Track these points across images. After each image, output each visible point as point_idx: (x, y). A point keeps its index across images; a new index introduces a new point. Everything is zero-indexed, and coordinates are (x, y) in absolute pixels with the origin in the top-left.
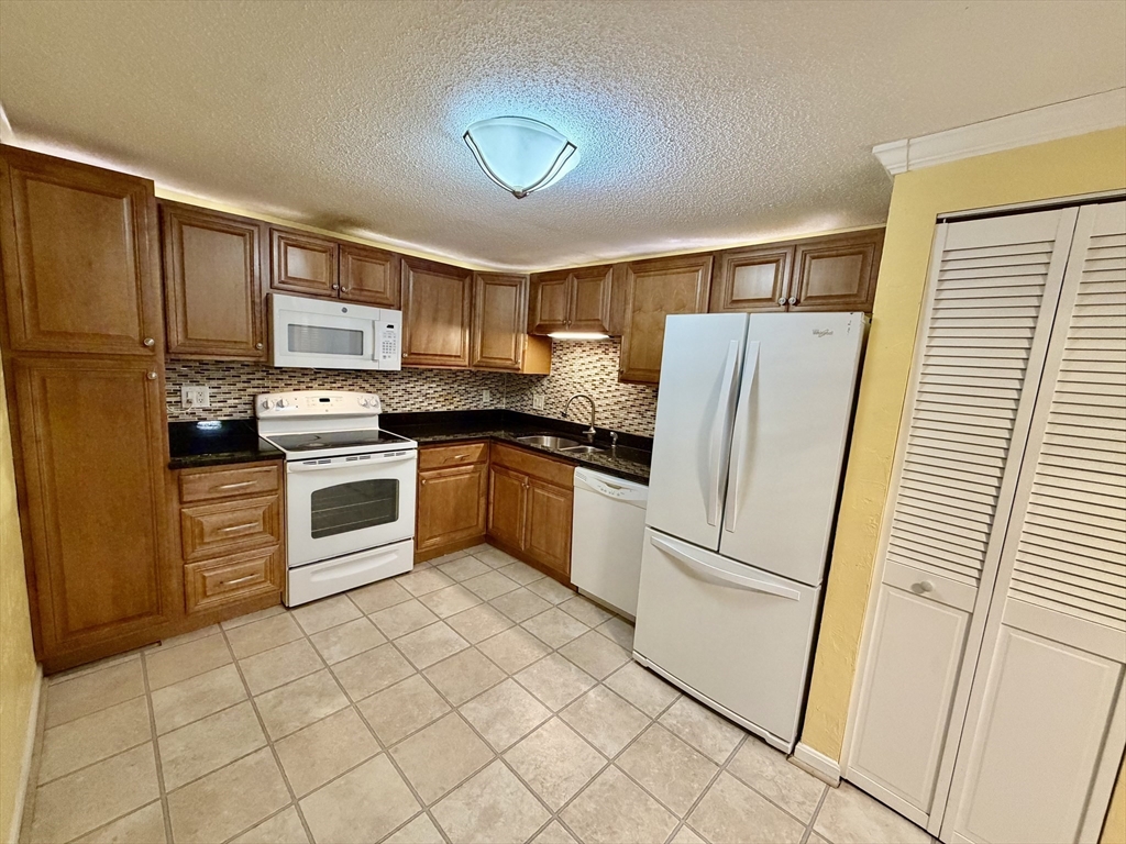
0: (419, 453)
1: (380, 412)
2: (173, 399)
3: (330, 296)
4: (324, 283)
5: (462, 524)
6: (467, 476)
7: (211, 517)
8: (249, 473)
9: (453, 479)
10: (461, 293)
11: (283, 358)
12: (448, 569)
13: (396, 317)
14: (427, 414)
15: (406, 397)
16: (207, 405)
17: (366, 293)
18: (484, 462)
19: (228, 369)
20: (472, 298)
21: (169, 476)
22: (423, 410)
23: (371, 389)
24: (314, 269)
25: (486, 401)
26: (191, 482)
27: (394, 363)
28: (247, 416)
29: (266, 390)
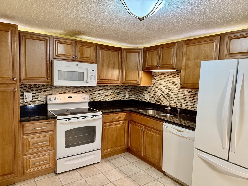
0: (103, 116)
1: (89, 101)
2: (21, 98)
3: (72, 60)
4: (70, 56)
5: (119, 144)
6: (120, 125)
7: (32, 139)
8: (45, 124)
9: (115, 126)
10: (118, 56)
11: (57, 82)
12: (114, 162)
13: (95, 66)
14: (106, 101)
15: (98, 95)
16: (31, 100)
17: (84, 58)
18: (126, 120)
19: (39, 87)
20: (122, 58)
21: (20, 125)
22: (104, 100)
23: (86, 93)
24: (67, 50)
25: (127, 96)
26: (27, 127)
27: (94, 83)
28: (44, 103)
29: (50, 94)
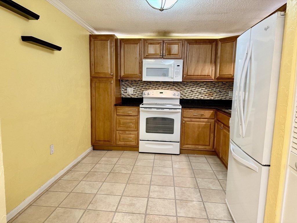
0: (182, 111)
2: (125, 91)
3: (160, 58)
4: (158, 54)
5: (201, 143)
6: (204, 123)
7: (122, 120)
8: (131, 109)
13: (180, 62)
14: (201, 100)
15: (192, 93)
16: (132, 93)
17: (171, 55)
18: (212, 119)
19: (138, 83)
21: (115, 108)
22: (199, 98)
23: (178, 90)
24: (156, 50)
26: (119, 110)
27: (180, 79)
28: (141, 97)
29: (146, 89)
